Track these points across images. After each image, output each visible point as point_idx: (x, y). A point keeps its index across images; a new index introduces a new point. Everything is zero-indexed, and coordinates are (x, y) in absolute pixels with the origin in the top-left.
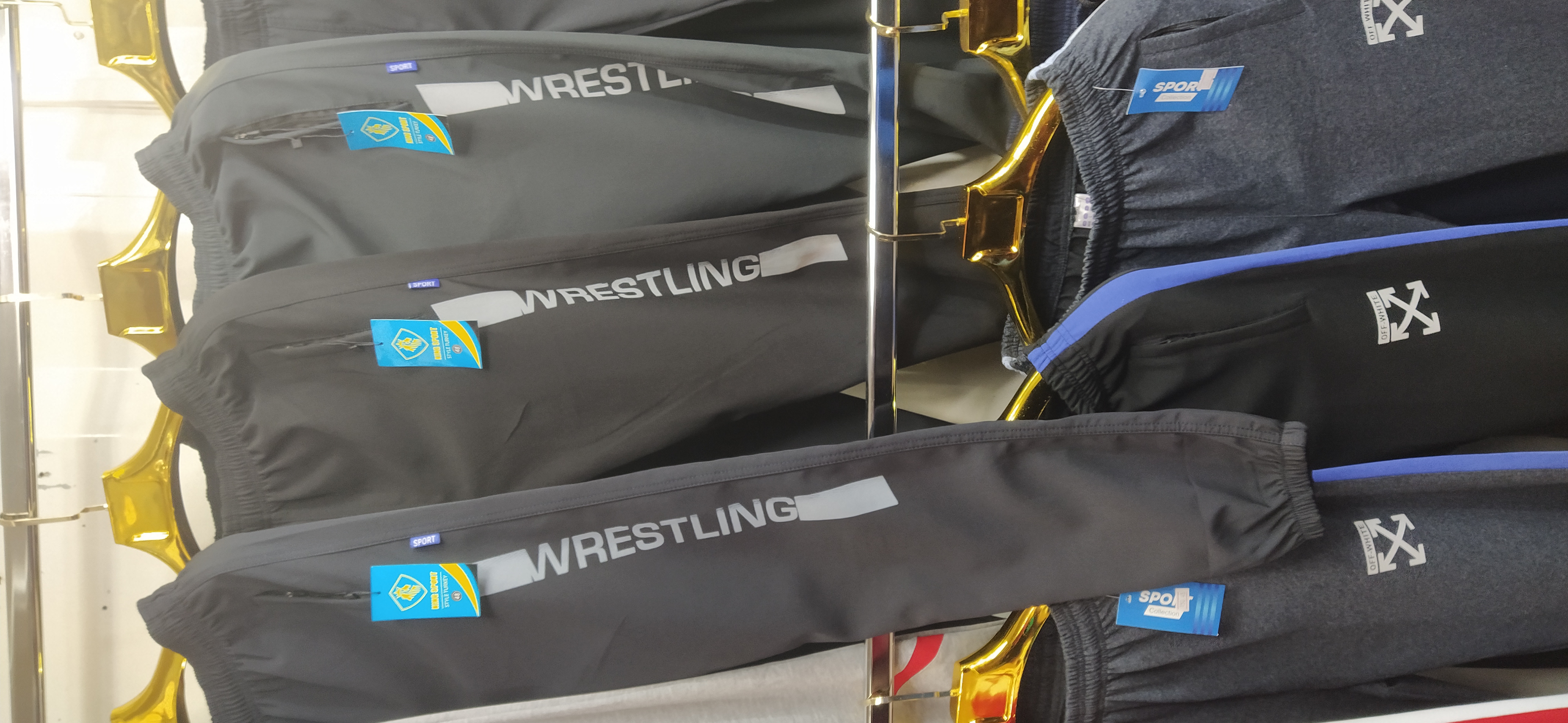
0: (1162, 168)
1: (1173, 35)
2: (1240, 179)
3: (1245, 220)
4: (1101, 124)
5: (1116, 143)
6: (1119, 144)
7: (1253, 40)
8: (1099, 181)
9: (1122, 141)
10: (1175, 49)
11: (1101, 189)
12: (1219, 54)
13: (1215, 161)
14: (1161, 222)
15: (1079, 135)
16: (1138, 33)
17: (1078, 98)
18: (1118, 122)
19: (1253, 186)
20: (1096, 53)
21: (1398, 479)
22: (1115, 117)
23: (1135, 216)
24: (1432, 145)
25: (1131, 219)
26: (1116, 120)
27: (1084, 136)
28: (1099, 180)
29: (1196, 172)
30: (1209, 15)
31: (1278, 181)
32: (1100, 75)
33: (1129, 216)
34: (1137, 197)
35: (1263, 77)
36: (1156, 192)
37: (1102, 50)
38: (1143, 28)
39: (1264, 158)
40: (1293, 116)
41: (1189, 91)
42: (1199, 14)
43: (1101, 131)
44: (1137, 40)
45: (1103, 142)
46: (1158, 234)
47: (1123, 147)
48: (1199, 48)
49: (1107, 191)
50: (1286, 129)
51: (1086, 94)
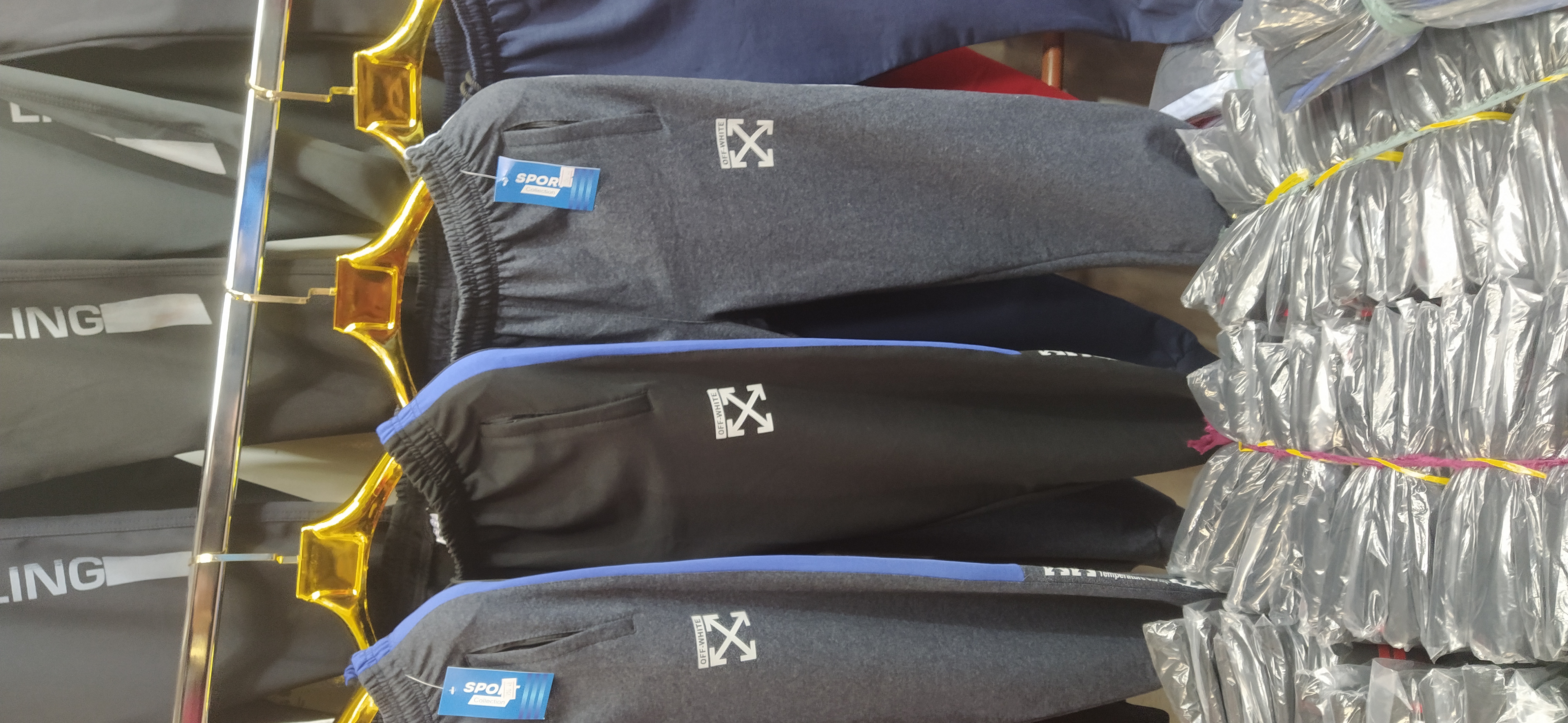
0: (535, 258)
1: (532, 131)
2: (612, 278)
3: (620, 319)
4: (470, 207)
5: (487, 229)
6: (490, 230)
7: (610, 147)
8: (470, 263)
9: (495, 227)
10: (537, 144)
11: (470, 271)
12: (578, 156)
13: (588, 259)
14: (538, 312)
15: (449, 216)
16: (499, 124)
17: (446, 179)
18: (487, 209)
19: (624, 287)
20: (462, 139)
21: (734, 574)
22: (486, 203)
23: (511, 303)
24: (785, 267)
25: (507, 306)
26: (487, 206)
27: (455, 218)
28: (469, 261)
29: (568, 267)
30: (568, 117)
31: (647, 285)
32: (467, 161)
33: (504, 303)
34: (512, 284)
35: (623, 183)
36: (531, 282)
37: (467, 137)
38: (503, 120)
39: (633, 262)
40: (655, 223)
41: (552, 186)
42: (558, 115)
43: (470, 214)
44: (499, 130)
45: (473, 225)
46: (535, 323)
47: (495, 233)
48: (558, 146)
49: (478, 273)
50: (650, 236)
51: (453, 176)
